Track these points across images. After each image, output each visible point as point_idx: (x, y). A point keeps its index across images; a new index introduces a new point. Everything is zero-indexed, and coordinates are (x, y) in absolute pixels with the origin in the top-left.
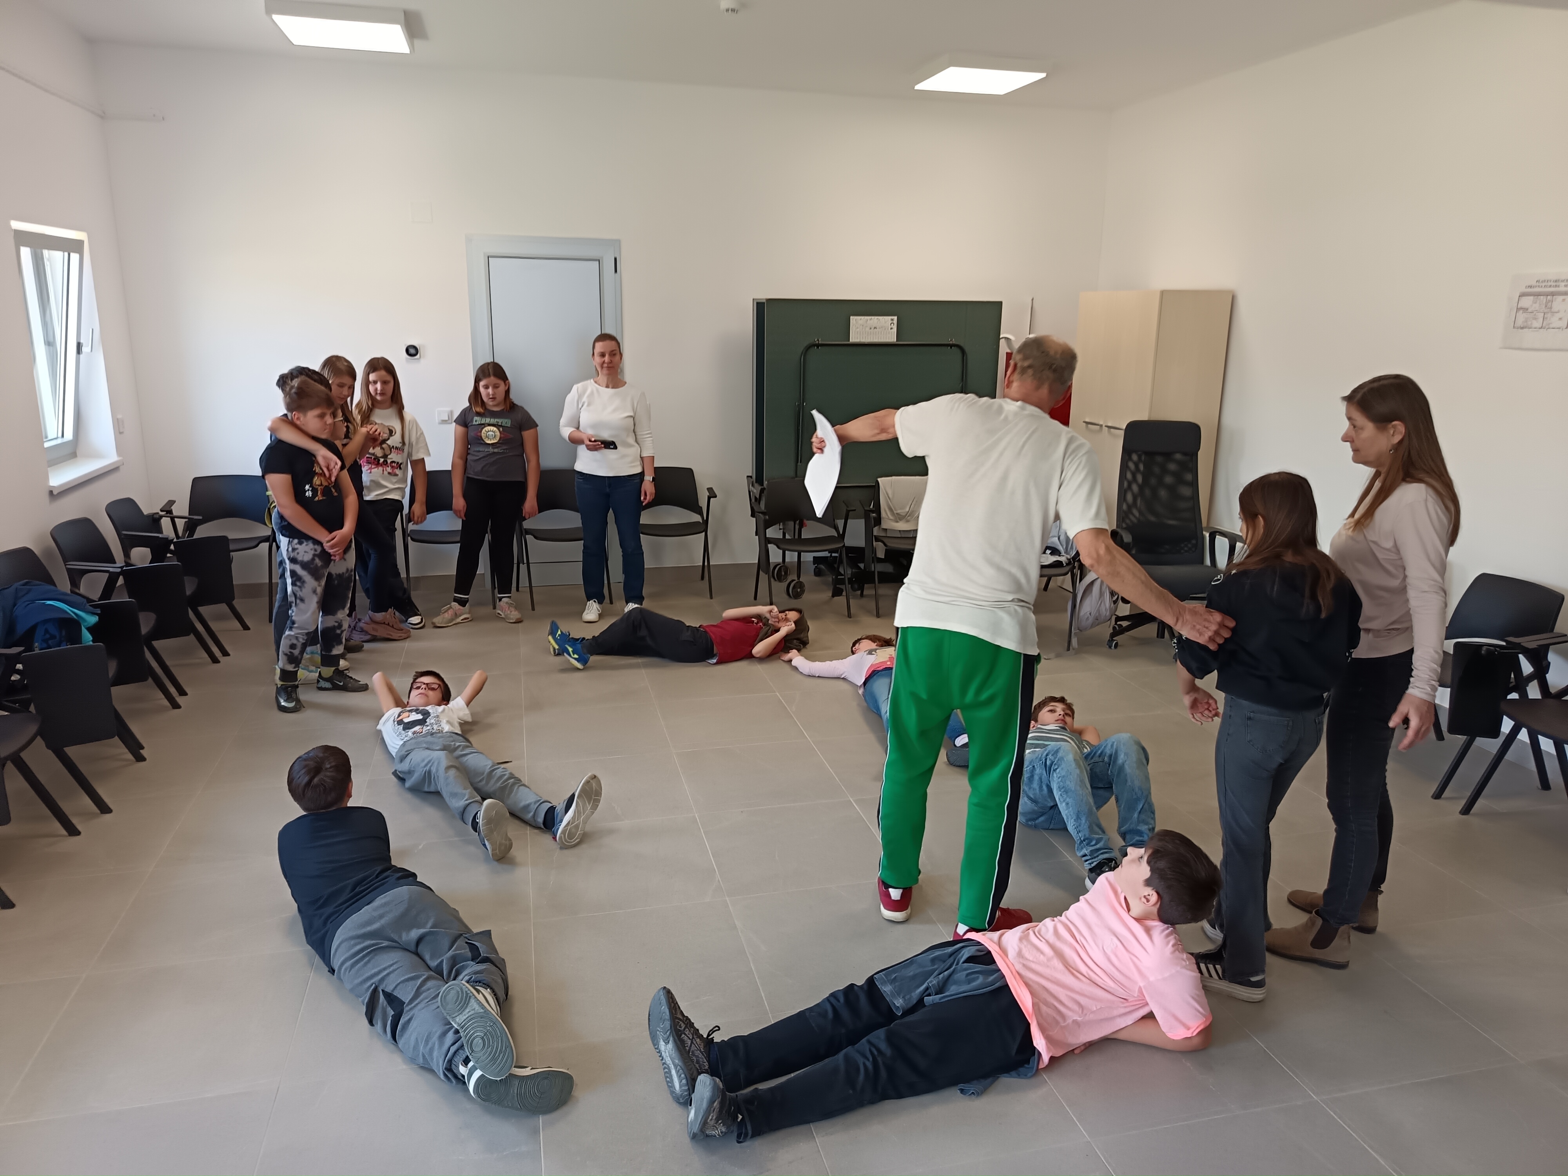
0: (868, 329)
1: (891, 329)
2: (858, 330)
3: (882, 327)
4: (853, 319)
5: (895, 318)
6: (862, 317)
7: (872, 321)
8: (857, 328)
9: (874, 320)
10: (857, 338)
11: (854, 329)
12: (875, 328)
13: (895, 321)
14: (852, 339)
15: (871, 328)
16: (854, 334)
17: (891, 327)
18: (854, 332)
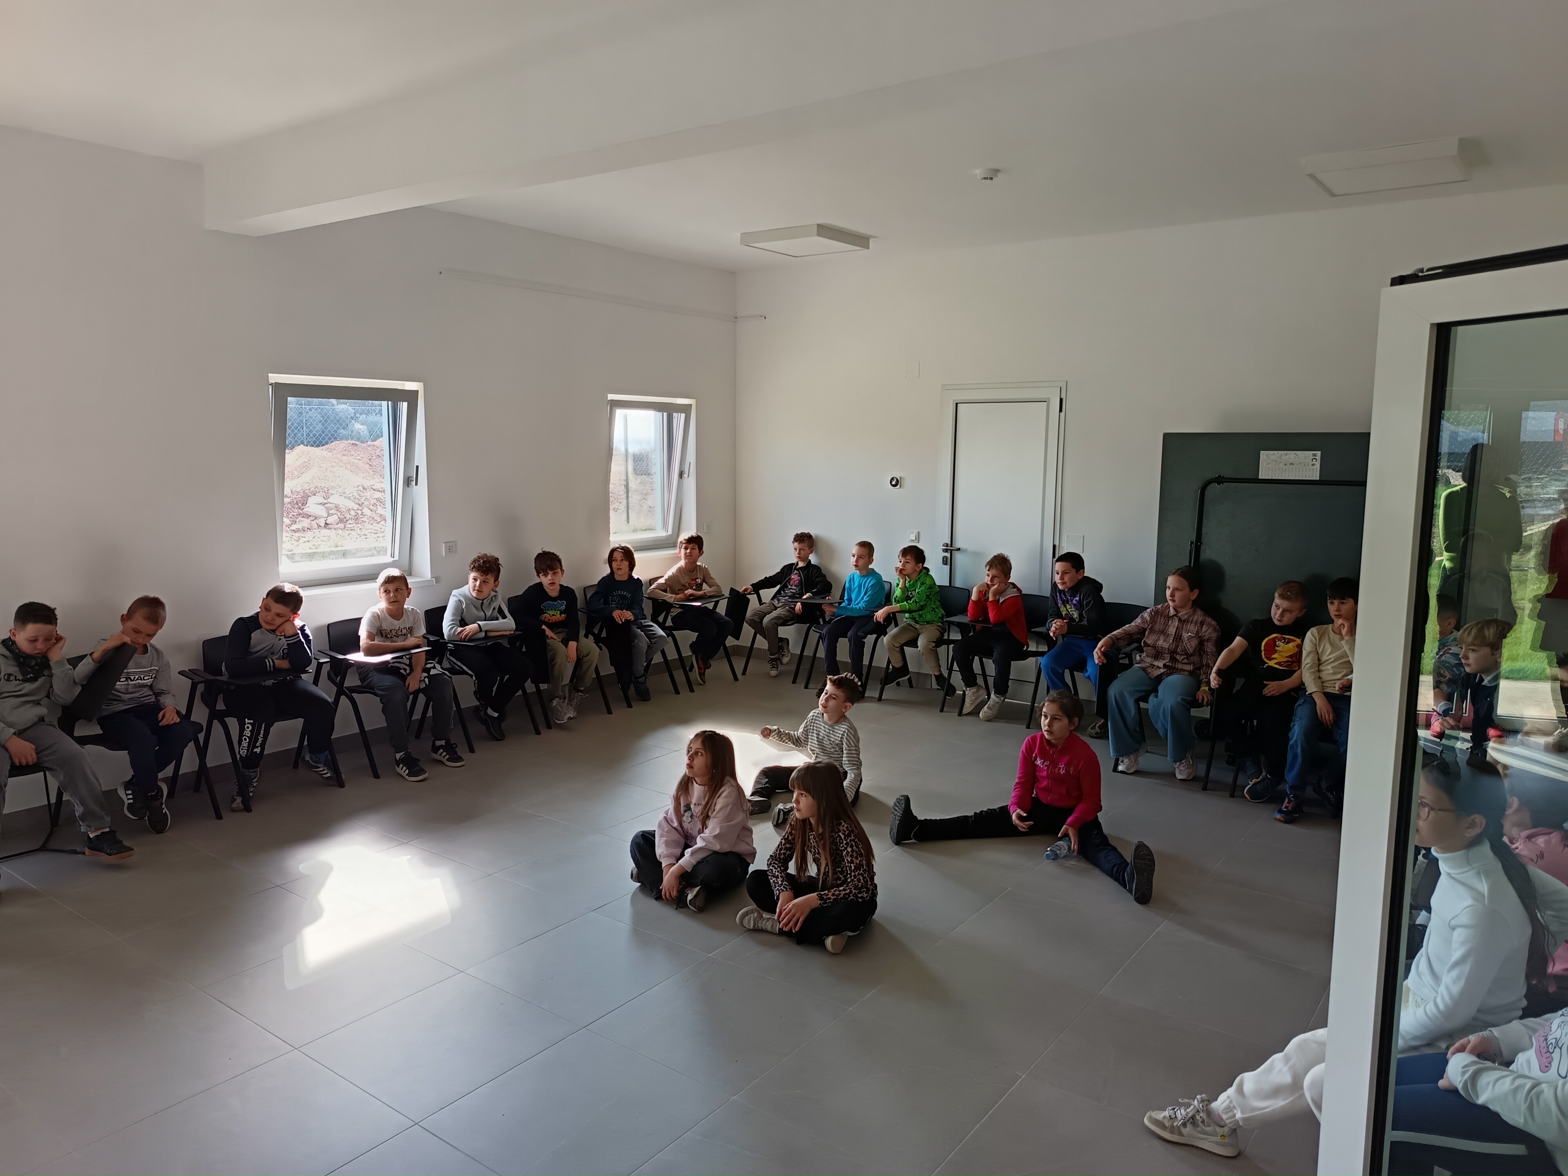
0: (1281, 465)
1: (1313, 465)
2: (1270, 465)
3: (1300, 463)
4: (1263, 454)
5: (1319, 453)
6: (1275, 452)
7: (1287, 457)
8: (1269, 464)
9: (1291, 456)
10: (1268, 475)
11: (1265, 465)
12: (1291, 464)
13: (1319, 456)
14: (1262, 475)
15: (1285, 465)
16: (1264, 470)
17: (1313, 463)
18: (1264, 468)
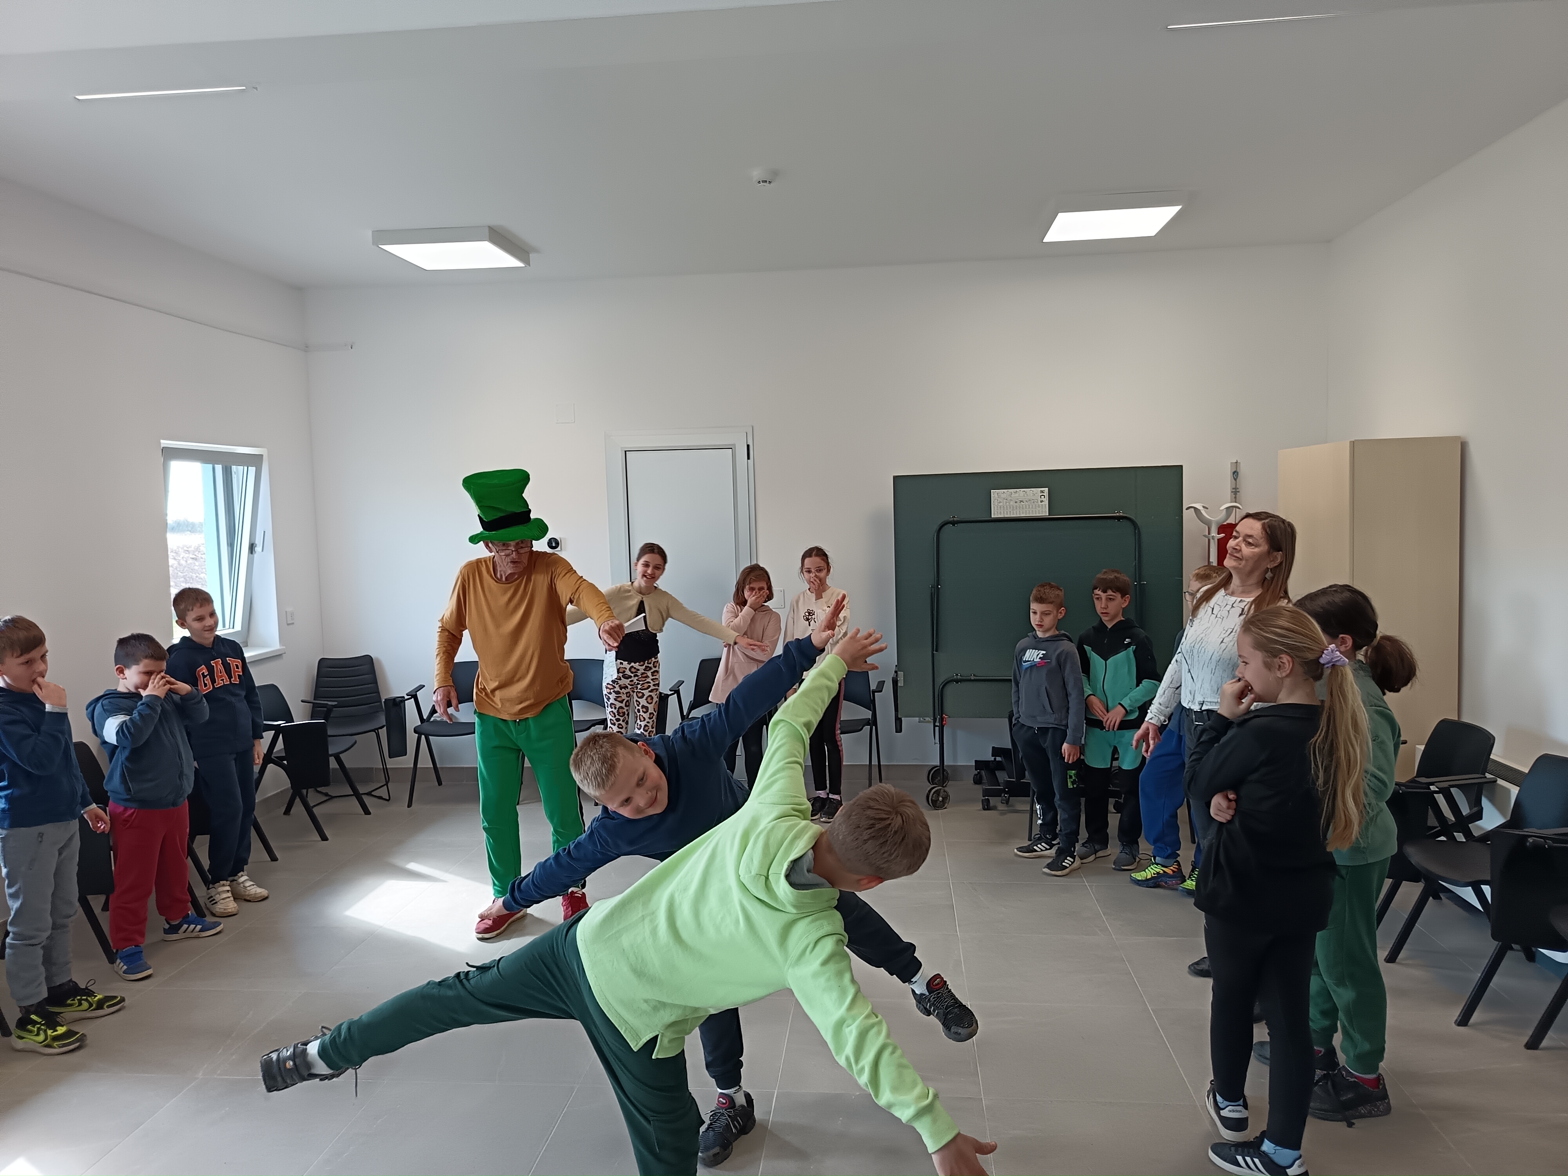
0: (1012, 503)
1: (1042, 501)
2: (1001, 504)
3: (1030, 500)
4: (994, 493)
5: (1046, 490)
6: (1006, 491)
7: (1017, 495)
8: (1000, 502)
9: (1020, 493)
10: (1000, 513)
11: (997, 504)
12: (1021, 501)
13: (1046, 494)
14: (994, 514)
15: (1016, 502)
16: (996, 509)
17: (1042, 499)
18: (996, 507)
